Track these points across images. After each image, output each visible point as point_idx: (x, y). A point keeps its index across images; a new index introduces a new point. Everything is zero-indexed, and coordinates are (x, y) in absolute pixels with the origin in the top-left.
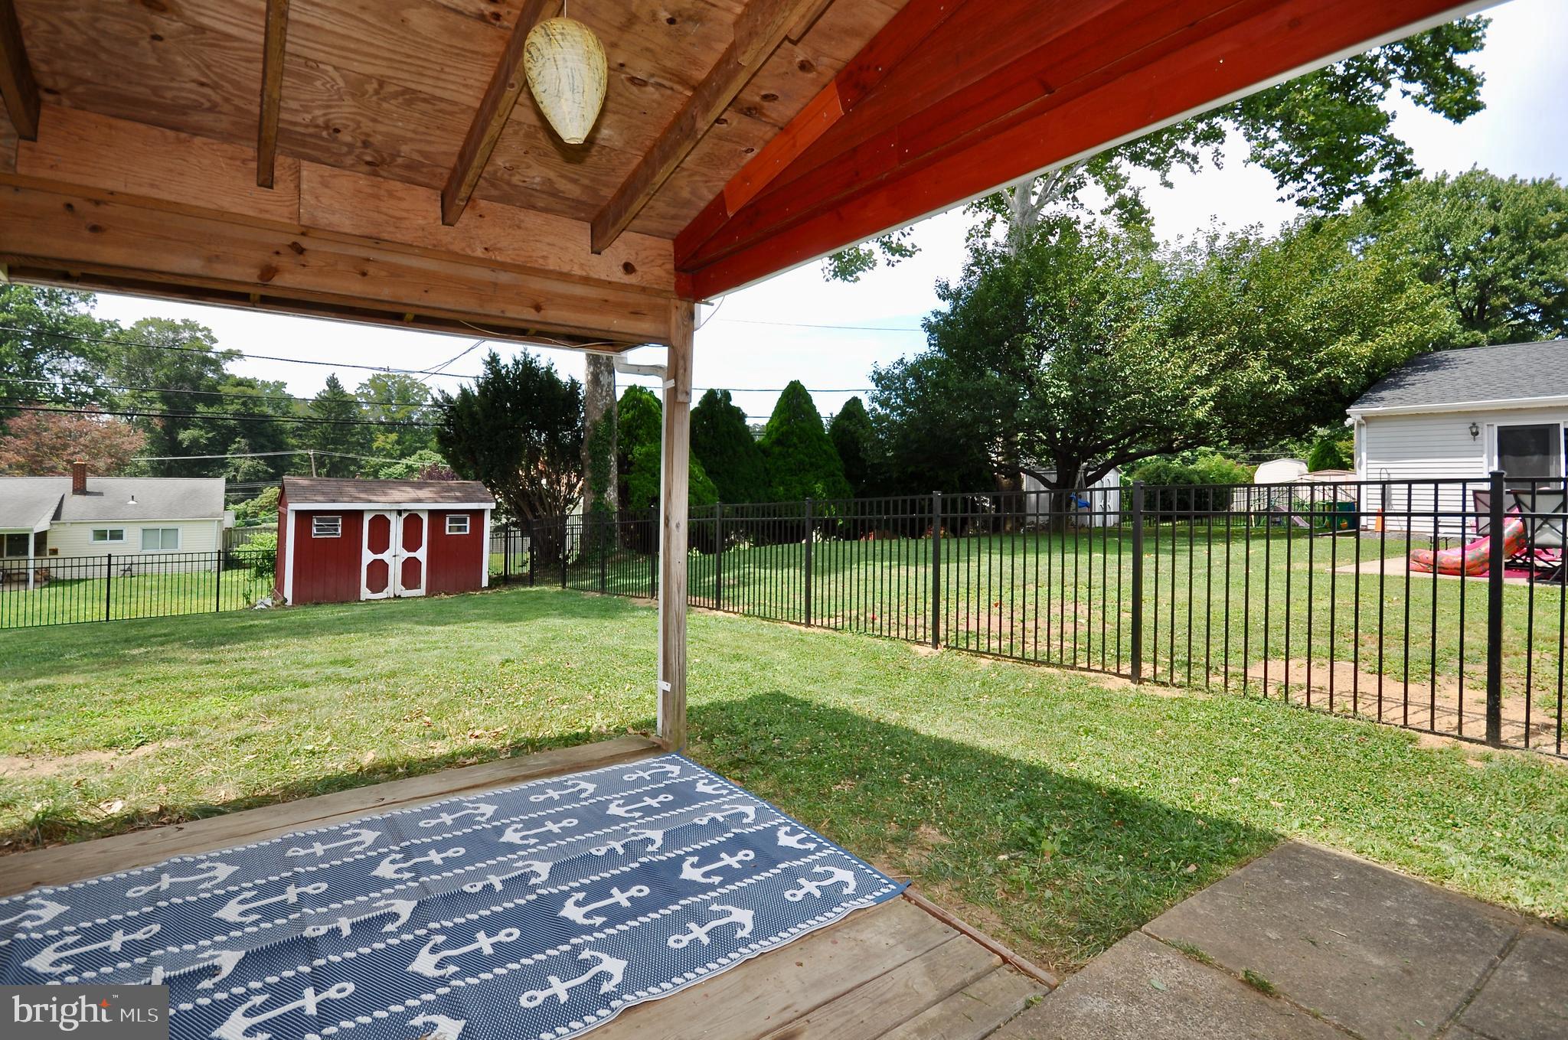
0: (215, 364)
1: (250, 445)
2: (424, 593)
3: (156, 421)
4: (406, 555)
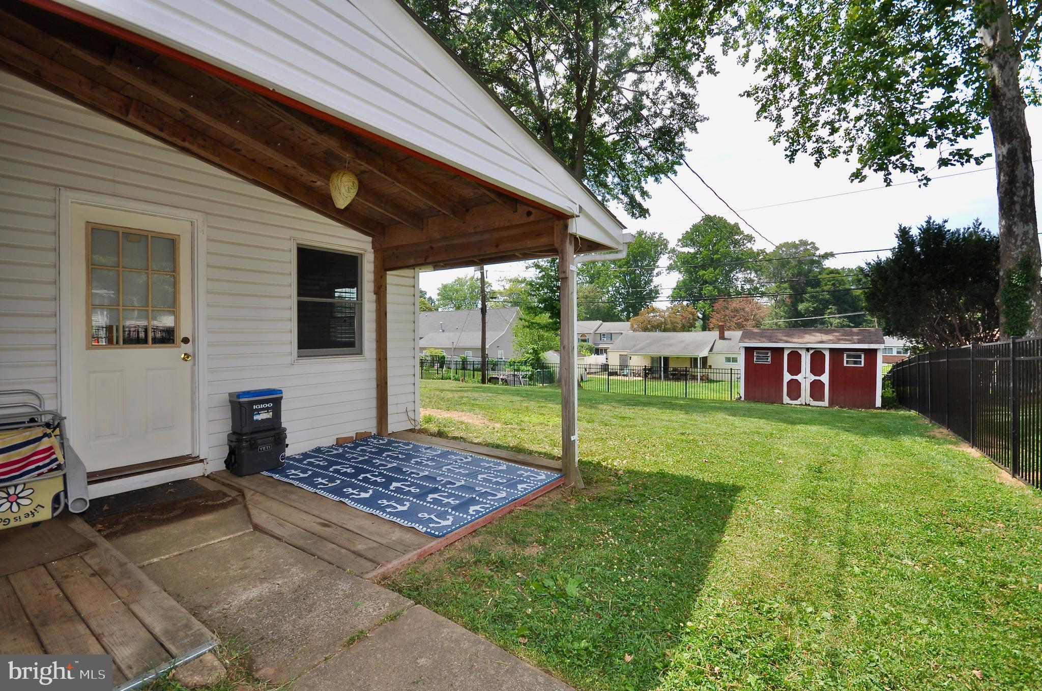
0: (818, 263)
1: (838, 310)
2: (827, 405)
3: (787, 299)
4: (814, 378)
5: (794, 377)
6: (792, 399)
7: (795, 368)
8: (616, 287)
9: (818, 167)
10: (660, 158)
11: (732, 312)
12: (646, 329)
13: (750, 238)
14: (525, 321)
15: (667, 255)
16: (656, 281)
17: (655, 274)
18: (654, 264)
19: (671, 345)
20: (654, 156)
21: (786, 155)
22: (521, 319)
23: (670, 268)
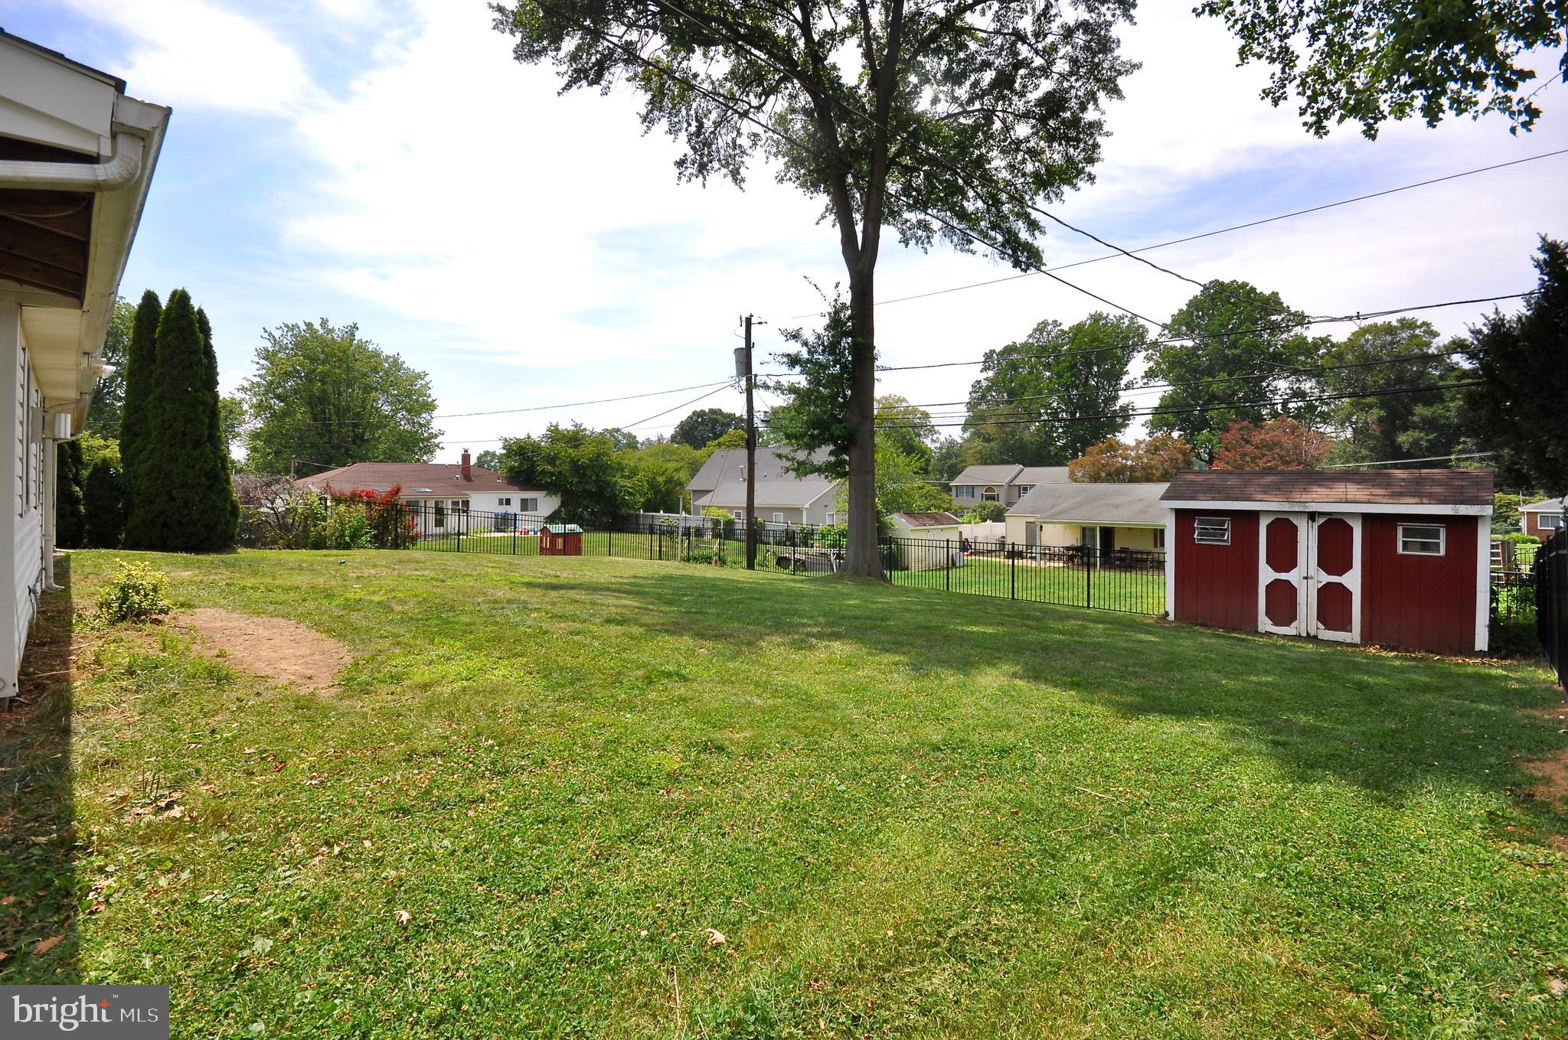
0: (1439, 360)
2: (1357, 639)
3: (1374, 426)
4: (1326, 578)
5: (1283, 576)
6: (1276, 623)
7: (1284, 556)
8: (1053, 408)
9: (1373, 137)
10: (1055, 155)
11: (1257, 448)
12: (1096, 479)
13: (1301, 319)
14: (787, 458)
15: (1144, 354)
16: (1124, 398)
17: (1122, 386)
18: (1122, 369)
19: (1117, 506)
20: (1043, 152)
21: (1305, 124)
22: (779, 456)
23: (1150, 374)
